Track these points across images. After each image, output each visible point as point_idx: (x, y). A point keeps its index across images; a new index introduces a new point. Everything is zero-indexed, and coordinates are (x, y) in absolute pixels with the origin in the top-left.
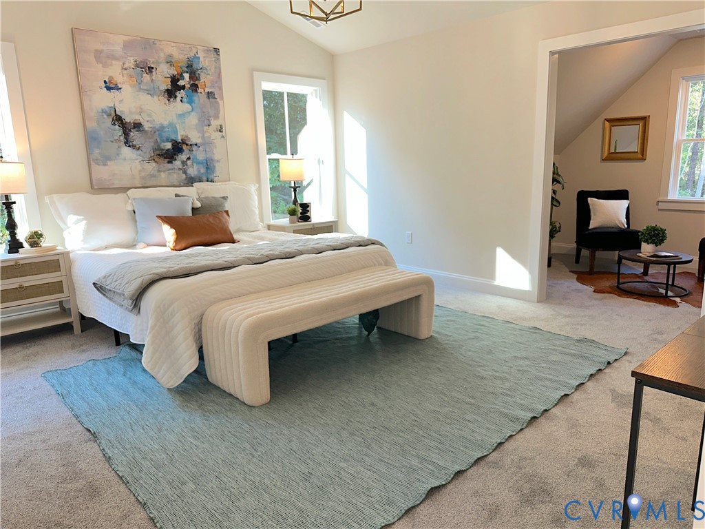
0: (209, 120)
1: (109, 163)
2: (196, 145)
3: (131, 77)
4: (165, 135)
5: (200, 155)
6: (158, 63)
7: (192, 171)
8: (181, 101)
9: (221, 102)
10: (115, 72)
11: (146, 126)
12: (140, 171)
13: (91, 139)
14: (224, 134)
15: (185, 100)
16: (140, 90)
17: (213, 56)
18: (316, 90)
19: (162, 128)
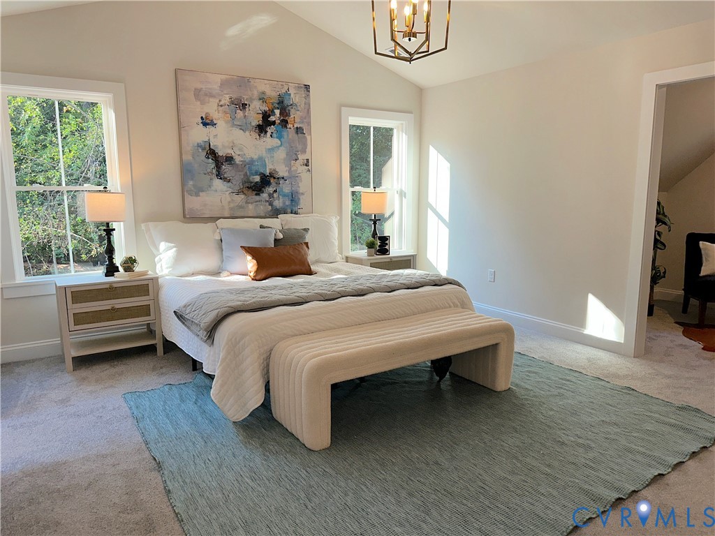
0: (296, 154)
1: (201, 194)
2: (283, 178)
3: (226, 113)
4: (254, 168)
5: (286, 188)
6: (251, 100)
7: (278, 204)
8: (271, 136)
9: (308, 137)
10: (212, 109)
11: (238, 160)
12: (229, 202)
13: (186, 172)
14: (310, 167)
15: (274, 135)
16: (234, 125)
17: (303, 92)
18: (402, 124)
19: (252, 162)
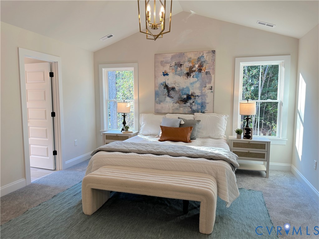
0: (205, 84)
1: (161, 103)
2: (198, 96)
3: (173, 69)
4: (184, 92)
5: (199, 100)
6: (184, 62)
7: (194, 108)
8: (193, 77)
9: (213, 76)
10: (167, 68)
11: (177, 89)
12: (172, 107)
13: (157, 94)
14: (213, 90)
16: (176, 74)
17: (211, 55)
18: (283, 62)
19: (183, 89)
